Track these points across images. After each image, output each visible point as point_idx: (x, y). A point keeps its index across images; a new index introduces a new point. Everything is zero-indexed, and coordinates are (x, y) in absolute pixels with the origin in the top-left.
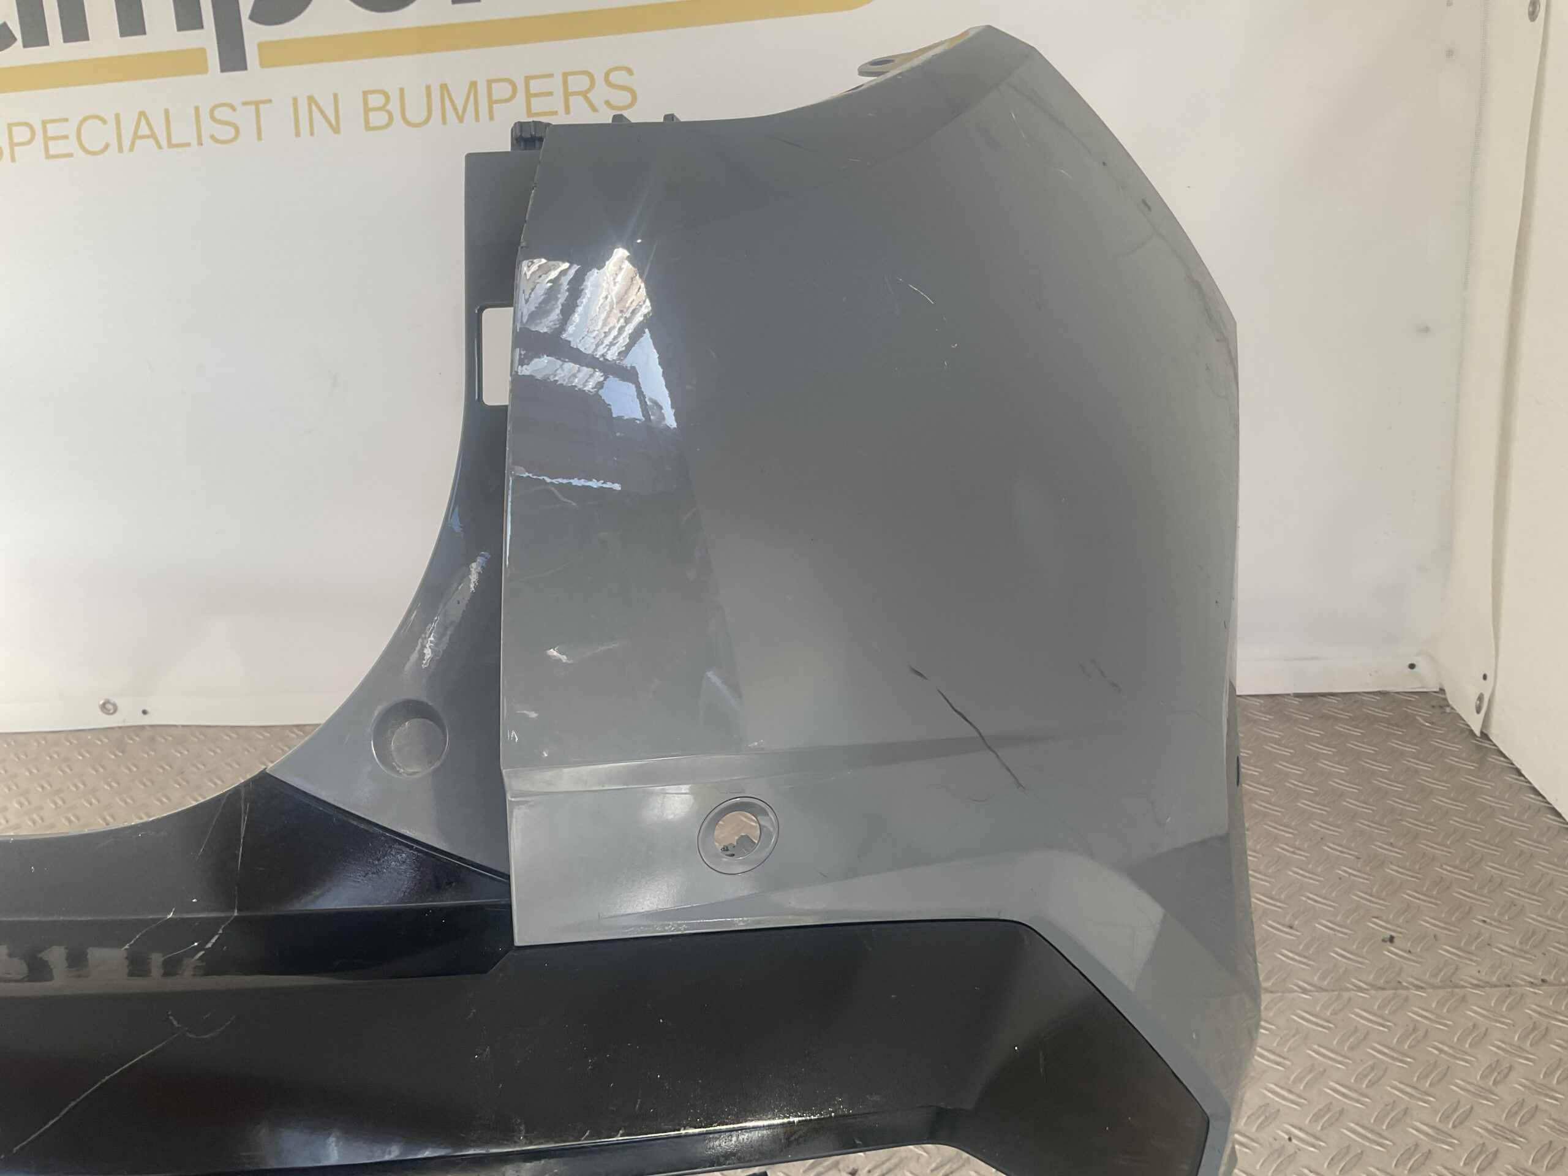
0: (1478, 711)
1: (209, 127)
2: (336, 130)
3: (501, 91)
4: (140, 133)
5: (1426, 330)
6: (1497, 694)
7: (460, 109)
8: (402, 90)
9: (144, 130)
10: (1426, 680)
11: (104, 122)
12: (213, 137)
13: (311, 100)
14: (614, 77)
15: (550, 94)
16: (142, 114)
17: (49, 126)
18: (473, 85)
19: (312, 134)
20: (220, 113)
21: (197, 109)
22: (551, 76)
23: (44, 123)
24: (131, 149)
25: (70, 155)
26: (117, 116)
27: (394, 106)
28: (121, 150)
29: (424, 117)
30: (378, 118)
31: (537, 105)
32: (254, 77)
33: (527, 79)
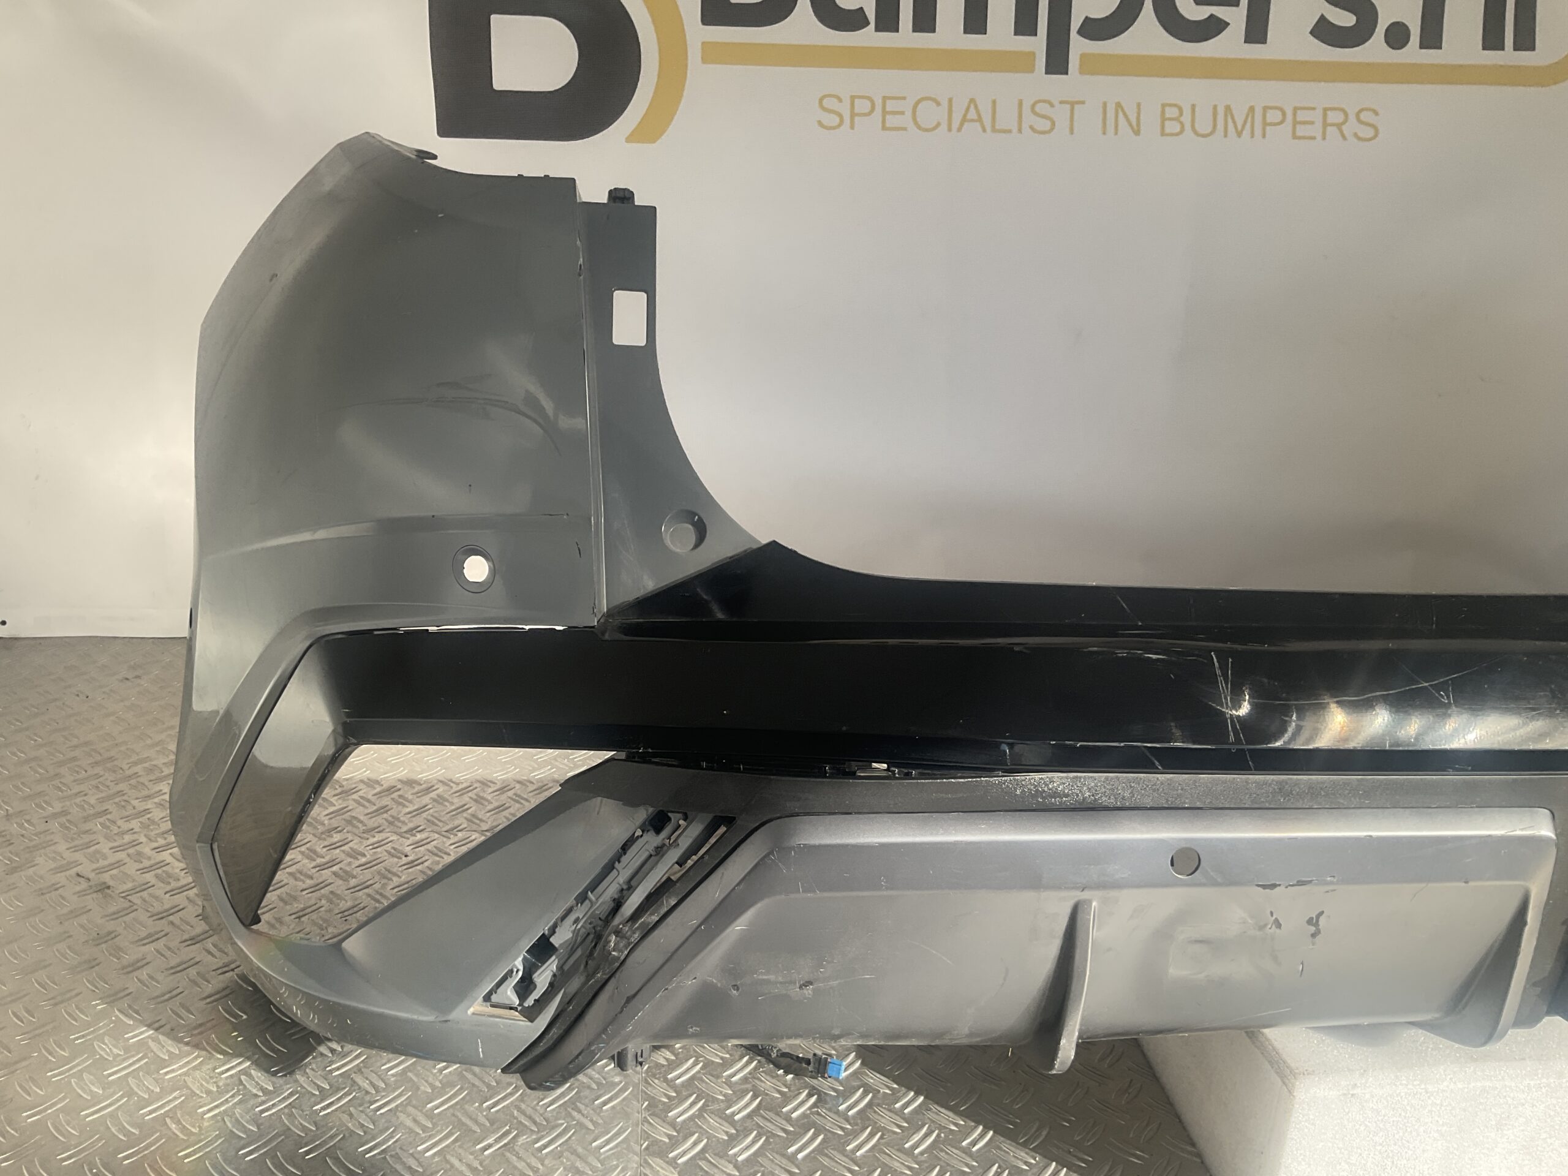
1: (1029, 118)
2: (1137, 132)
3: (1273, 116)
4: (969, 117)
7: (1239, 128)
8: (1193, 107)
9: (972, 114)
11: (938, 104)
12: (1031, 127)
13: (1118, 105)
14: (1363, 116)
16: (972, 101)
17: (888, 102)
18: (1252, 109)
19: (1116, 133)
20: (1041, 108)
21: (1021, 102)
22: (1314, 109)
23: (885, 99)
24: (959, 130)
25: (905, 129)
26: (950, 100)
27: (1186, 118)
28: (950, 130)
29: (1209, 130)
30: (1172, 127)
31: (1301, 131)
32: (1072, 82)
33: (1296, 109)
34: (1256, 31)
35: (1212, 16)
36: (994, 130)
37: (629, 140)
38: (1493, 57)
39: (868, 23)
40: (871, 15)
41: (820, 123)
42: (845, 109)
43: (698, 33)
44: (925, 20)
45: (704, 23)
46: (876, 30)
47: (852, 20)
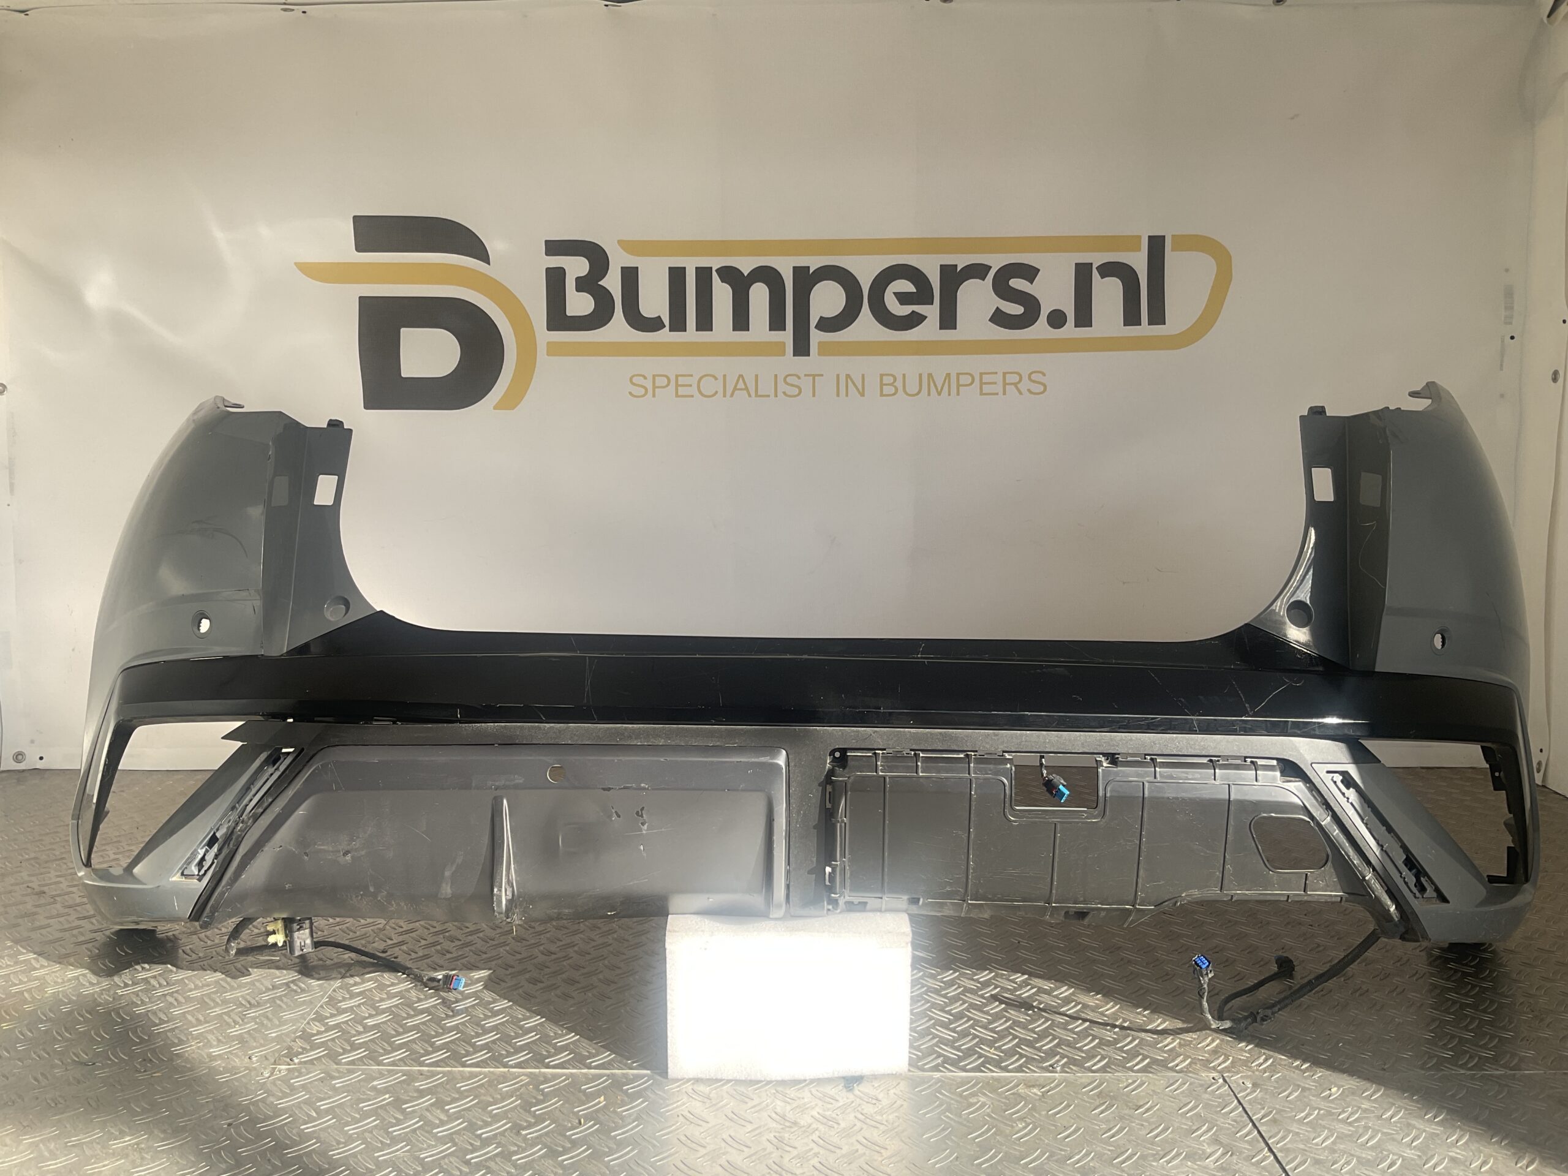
0: (1537, 771)
1: (782, 387)
2: (862, 395)
3: (965, 380)
4: (738, 387)
6: (1550, 762)
7: (939, 388)
8: (904, 375)
9: (741, 385)
11: (716, 379)
12: (784, 393)
13: (848, 376)
14: (1033, 377)
15: (995, 383)
16: (741, 376)
17: (680, 378)
18: (948, 375)
19: (847, 395)
20: (790, 380)
21: (776, 376)
22: (996, 373)
23: (677, 376)
24: (732, 395)
25: (692, 396)
26: (725, 376)
27: (899, 384)
28: (725, 396)
29: (916, 392)
30: (888, 390)
31: (987, 389)
32: (814, 361)
33: (981, 374)
34: (948, 320)
35: (913, 312)
36: (757, 395)
37: (495, 408)
38: (1133, 331)
39: (664, 326)
40: (666, 322)
41: (631, 394)
42: (649, 384)
43: (544, 336)
44: (705, 322)
45: (549, 329)
46: (670, 331)
47: (654, 325)
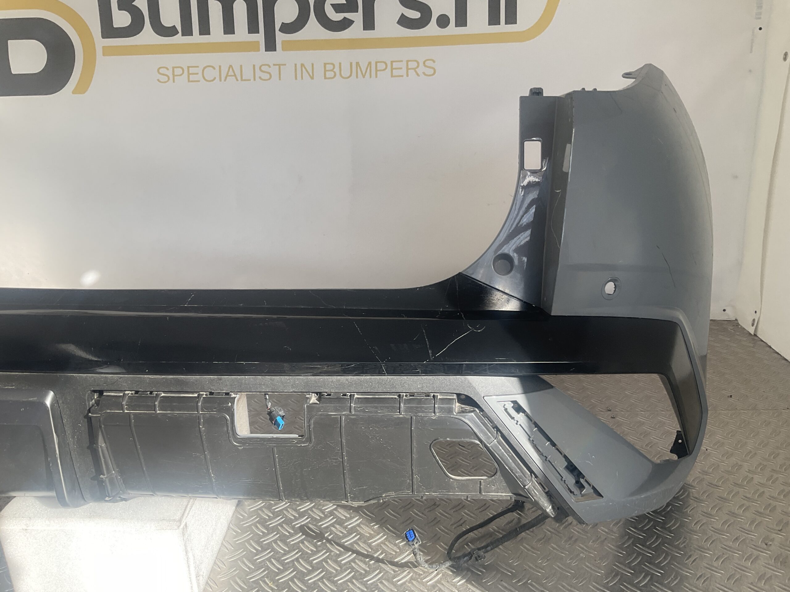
0: (753, 325)
1: (258, 73)
2: (312, 78)
3: (381, 66)
4: (229, 74)
5: (736, 177)
6: (761, 319)
7: (364, 72)
8: (340, 63)
9: (231, 73)
10: (730, 315)
11: (214, 68)
12: (260, 78)
13: (302, 65)
14: (427, 63)
15: (401, 68)
16: (231, 66)
17: (190, 69)
18: (370, 63)
19: (302, 78)
20: (264, 68)
21: (254, 66)
22: (402, 61)
23: (189, 67)
24: (225, 80)
25: (199, 81)
26: (220, 67)
27: (337, 70)
28: (220, 80)
29: (348, 76)
30: (330, 74)
31: (395, 72)
32: (279, 55)
33: (392, 62)
34: (369, 24)
35: (345, 18)
36: (242, 80)
37: (74, 92)
38: (495, 29)
39: (179, 33)
40: (179, 28)
41: (158, 80)
42: (170, 73)
43: (100, 42)
44: (205, 29)
45: (103, 37)
46: (182, 36)
47: (171, 32)
